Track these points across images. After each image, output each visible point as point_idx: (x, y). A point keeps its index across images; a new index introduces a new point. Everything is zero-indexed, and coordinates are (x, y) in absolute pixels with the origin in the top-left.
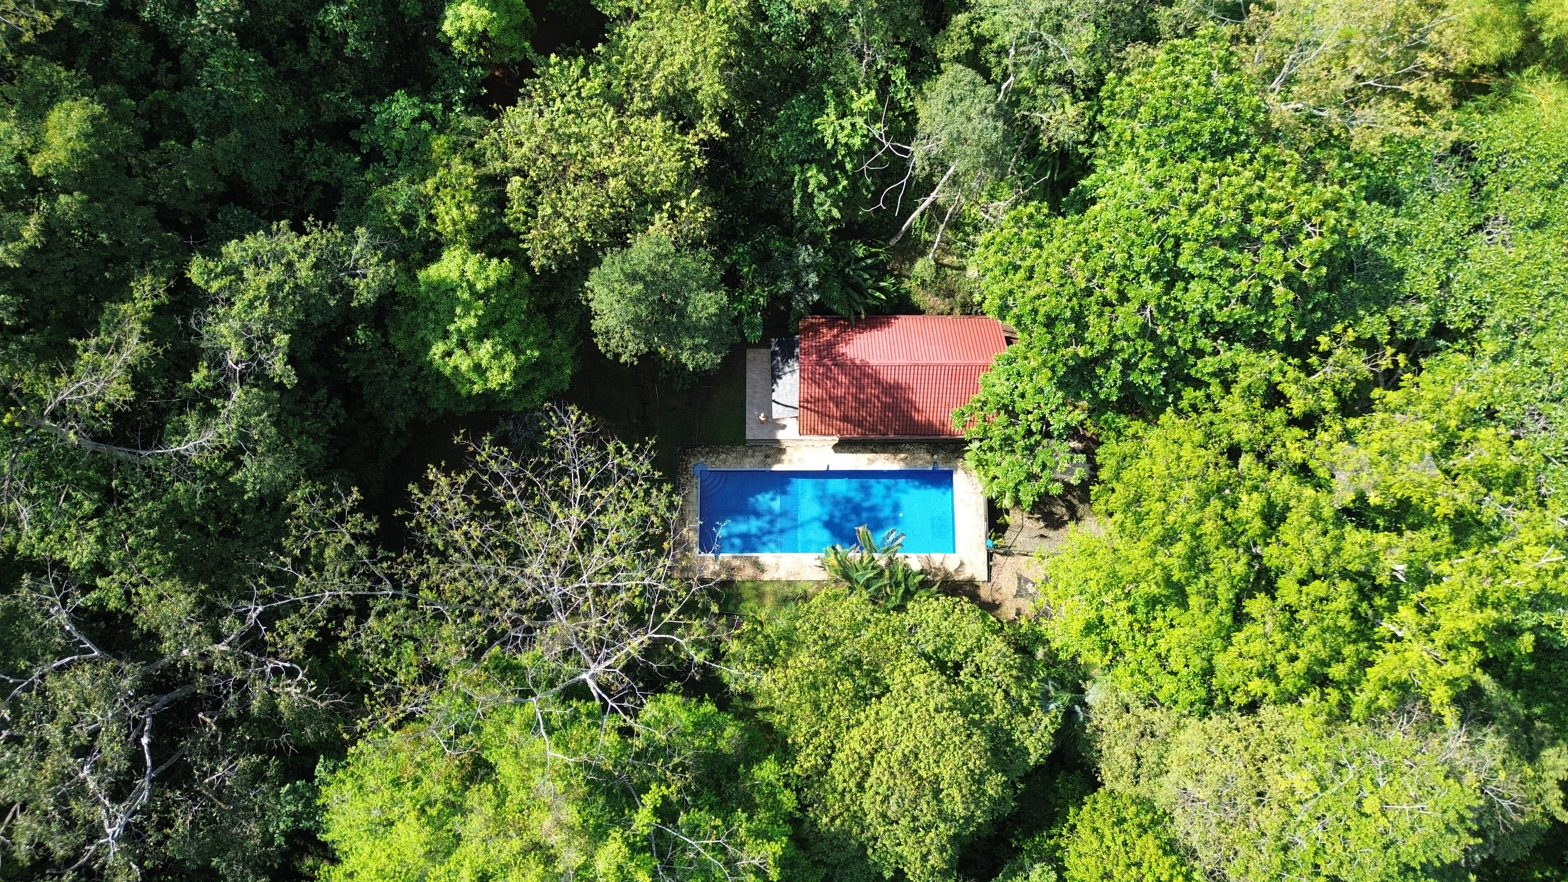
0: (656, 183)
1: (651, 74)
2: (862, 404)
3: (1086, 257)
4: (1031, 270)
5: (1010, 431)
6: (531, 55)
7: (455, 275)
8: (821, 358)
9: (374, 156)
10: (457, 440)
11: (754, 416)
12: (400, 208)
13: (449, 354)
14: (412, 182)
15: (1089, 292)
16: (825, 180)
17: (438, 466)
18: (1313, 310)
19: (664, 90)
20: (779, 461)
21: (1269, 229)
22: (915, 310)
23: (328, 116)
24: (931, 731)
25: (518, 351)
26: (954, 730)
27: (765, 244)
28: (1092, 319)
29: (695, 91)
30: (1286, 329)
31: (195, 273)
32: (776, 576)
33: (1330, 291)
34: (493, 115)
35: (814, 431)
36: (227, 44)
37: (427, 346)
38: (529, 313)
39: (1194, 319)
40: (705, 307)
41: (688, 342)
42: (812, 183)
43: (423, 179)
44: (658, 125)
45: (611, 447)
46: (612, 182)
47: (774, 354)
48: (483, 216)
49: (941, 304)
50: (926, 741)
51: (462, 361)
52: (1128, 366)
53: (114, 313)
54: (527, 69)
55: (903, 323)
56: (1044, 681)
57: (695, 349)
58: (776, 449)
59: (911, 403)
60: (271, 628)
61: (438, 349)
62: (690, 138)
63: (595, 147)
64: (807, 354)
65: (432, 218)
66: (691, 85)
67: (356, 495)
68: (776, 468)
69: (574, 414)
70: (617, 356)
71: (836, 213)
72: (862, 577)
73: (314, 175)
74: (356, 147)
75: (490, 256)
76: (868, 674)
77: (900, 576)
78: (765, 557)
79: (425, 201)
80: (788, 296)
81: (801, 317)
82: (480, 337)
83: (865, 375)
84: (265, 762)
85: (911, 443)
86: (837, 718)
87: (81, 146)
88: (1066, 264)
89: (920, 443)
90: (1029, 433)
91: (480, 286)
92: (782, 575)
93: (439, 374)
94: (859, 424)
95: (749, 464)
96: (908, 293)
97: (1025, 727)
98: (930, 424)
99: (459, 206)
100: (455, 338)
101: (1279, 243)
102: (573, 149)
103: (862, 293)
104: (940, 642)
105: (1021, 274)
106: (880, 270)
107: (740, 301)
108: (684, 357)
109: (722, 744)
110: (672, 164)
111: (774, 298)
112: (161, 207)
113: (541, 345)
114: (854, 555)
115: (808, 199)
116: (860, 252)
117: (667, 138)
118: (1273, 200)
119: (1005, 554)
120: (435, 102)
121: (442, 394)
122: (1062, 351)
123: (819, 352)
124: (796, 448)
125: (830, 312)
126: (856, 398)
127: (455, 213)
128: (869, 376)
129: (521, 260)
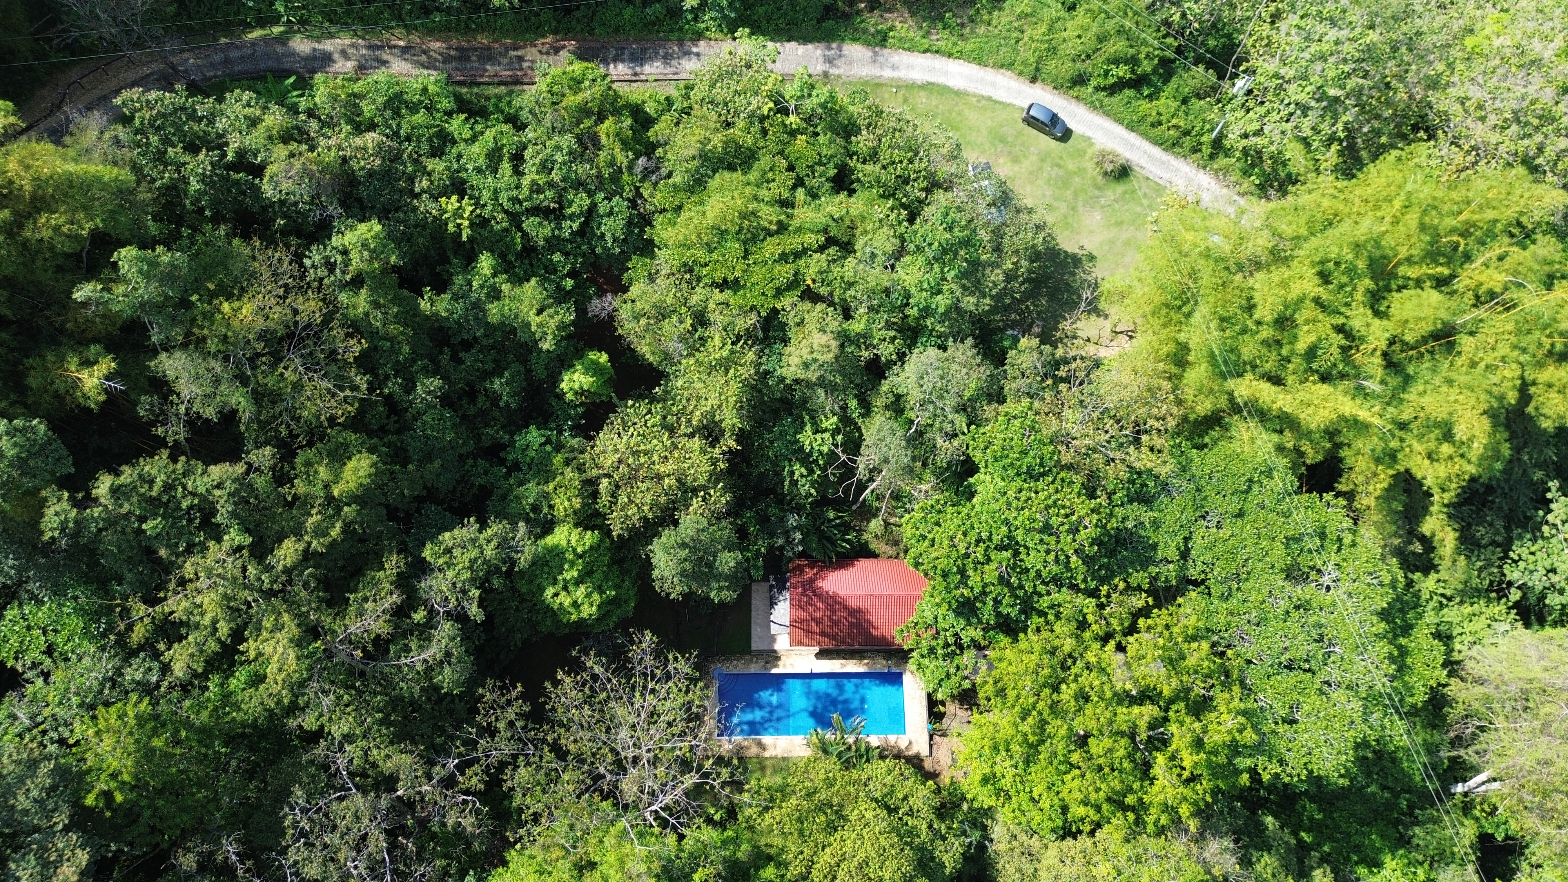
0: (695, 480)
1: (692, 413)
2: (835, 623)
3: (965, 534)
4: (933, 540)
5: (933, 643)
6: (615, 400)
7: (564, 543)
8: (805, 590)
9: (516, 467)
10: (574, 653)
11: (756, 631)
12: (530, 500)
13: (556, 595)
14: (538, 484)
15: (967, 555)
16: (805, 472)
17: (563, 670)
18: (1100, 569)
19: (700, 421)
20: (776, 666)
21: (1063, 524)
22: (873, 555)
23: (486, 443)
24: (876, 846)
25: (601, 592)
26: (892, 846)
27: (765, 511)
28: (971, 573)
29: (721, 421)
30: (1085, 580)
31: (427, 553)
32: (774, 754)
33: (1109, 558)
34: (591, 438)
35: (801, 643)
36: (435, 407)
37: (542, 590)
38: (608, 566)
39: (1032, 574)
40: (727, 562)
41: (714, 585)
42: (797, 473)
43: (547, 482)
44: (696, 443)
45: (671, 657)
46: (667, 480)
47: (772, 587)
48: (584, 505)
49: (891, 550)
50: (873, 854)
51: (565, 600)
52: (997, 602)
53: (373, 578)
54: (611, 408)
55: (863, 565)
56: (962, 822)
57: (720, 589)
58: (773, 657)
59: (869, 622)
60: (463, 774)
61: (550, 591)
62: (717, 450)
63: (656, 458)
64: (795, 588)
65: (551, 507)
66: (717, 418)
67: (519, 688)
68: (774, 671)
69: (648, 636)
70: (668, 594)
71: (813, 491)
72: (835, 750)
73: (478, 481)
74: (502, 462)
75: (586, 529)
76: (837, 812)
77: (863, 750)
78: (766, 739)
79: (546, 496)
80: (782, 548)
81: (791, 560)
82: (578, 582)
83: (836, 602)
84: (449, 865)
85: (871, 651)
86: (815, 841)
87: (366, 481)
88: (952, 538)
89: (879, 651)
90: (947, 645)
91: (579, 550)
92: (779, 752)
93: (549, 609)
94: (833, 637)
95: (754, 668)
96: (866, 542)
97: (942, 848)
98: (884, 637)
99: (569, 500)
100: (561, 584)
101: (1069, 532)
102: (642, 460)
103: (833, 543)
104: (885, 791)
105: (927, 543)
106: (846, 527)
107: (748, 550)
108: (713, 594)
109: (739, 855)
110: (706, 468)
111: (771, 548)
112: (387, 506)
113: (616, 587)
114: (829, 736)
115: (794, 483)
116: (831, 515)
117: (703, 452)
118: (1063, 507)
119: (942, 735)
120: (551, 430)
121: (549, 622)
122: (954, 592)
123: (803, 586)
124: (788, 656)
125: (811, 557)
126: (831, 619)
127: (567, 504)
128: (839, 603)
129: (606, 532)
